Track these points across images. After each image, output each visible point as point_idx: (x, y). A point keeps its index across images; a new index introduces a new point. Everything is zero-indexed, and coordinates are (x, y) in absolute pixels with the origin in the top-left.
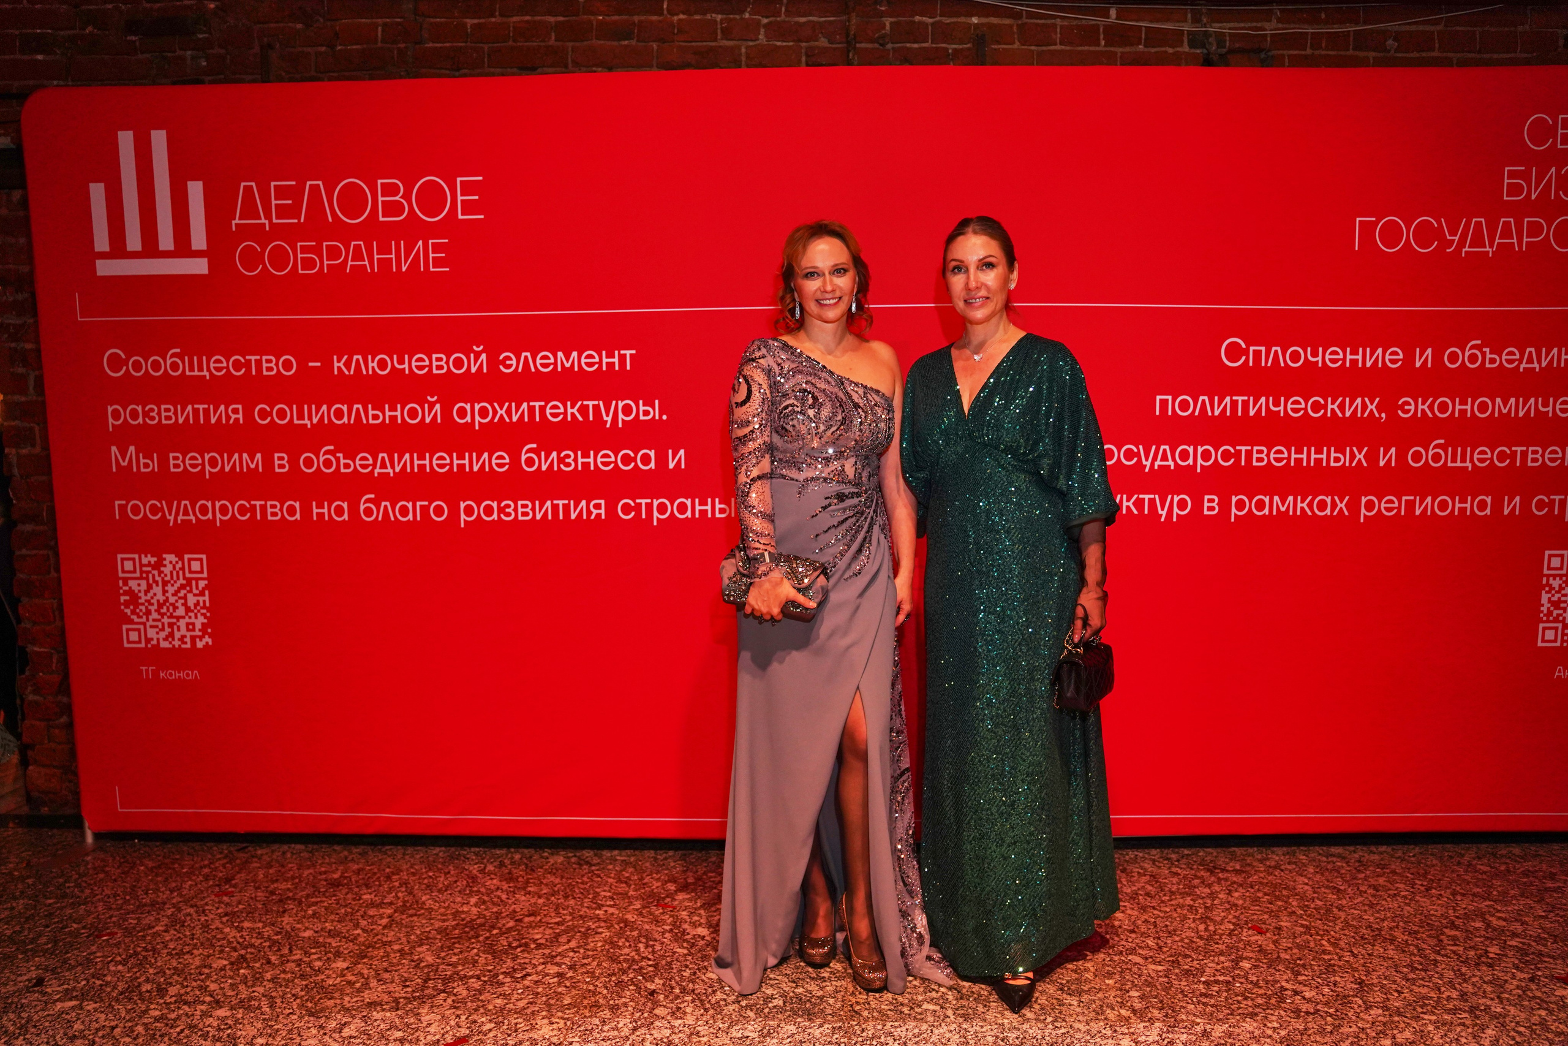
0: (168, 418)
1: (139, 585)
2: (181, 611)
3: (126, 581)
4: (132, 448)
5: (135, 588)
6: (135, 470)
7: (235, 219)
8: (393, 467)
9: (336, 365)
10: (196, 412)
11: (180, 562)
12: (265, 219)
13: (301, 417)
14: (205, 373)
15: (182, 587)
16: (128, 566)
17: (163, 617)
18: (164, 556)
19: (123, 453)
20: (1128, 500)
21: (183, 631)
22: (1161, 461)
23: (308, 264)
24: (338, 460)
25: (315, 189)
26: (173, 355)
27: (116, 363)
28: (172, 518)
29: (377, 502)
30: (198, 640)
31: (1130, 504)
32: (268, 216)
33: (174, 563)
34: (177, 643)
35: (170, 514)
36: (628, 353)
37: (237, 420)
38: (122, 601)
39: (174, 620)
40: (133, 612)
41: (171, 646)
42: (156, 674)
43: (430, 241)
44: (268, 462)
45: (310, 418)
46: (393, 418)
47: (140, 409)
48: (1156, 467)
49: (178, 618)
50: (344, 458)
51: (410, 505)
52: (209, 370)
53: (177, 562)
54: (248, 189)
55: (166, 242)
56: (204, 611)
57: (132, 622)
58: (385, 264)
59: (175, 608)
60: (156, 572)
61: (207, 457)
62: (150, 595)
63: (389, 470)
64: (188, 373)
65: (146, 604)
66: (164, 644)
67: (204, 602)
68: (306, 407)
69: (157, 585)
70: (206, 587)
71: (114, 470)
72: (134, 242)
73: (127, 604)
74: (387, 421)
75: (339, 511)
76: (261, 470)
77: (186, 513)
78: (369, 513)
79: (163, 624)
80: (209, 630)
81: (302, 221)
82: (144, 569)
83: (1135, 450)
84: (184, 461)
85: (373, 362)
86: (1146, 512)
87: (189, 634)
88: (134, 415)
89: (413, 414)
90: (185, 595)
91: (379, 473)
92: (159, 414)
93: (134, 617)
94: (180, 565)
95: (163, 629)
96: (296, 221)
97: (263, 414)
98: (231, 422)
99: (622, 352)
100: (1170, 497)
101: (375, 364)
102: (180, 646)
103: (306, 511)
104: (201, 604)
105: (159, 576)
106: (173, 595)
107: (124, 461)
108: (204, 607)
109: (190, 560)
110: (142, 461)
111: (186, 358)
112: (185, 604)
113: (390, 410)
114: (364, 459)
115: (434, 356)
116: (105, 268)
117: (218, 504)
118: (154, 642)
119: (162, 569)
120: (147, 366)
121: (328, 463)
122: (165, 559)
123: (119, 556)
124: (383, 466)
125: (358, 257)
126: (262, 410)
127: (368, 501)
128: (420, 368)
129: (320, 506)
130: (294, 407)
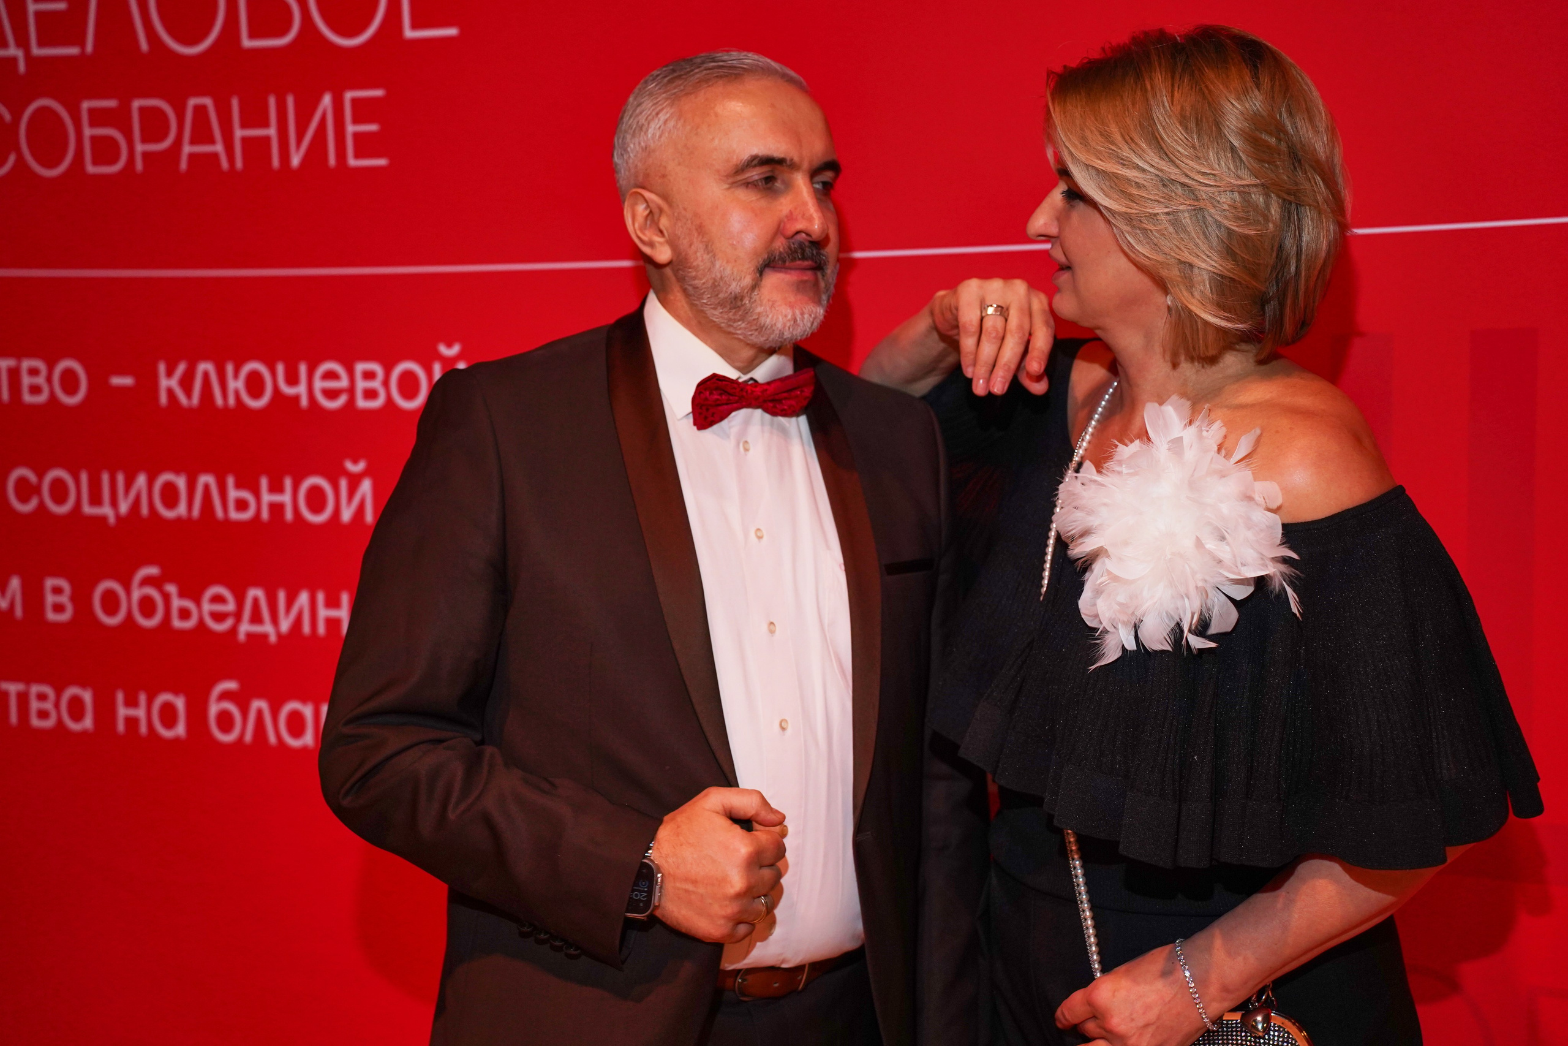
8: (275, 620)
9: (164, 383)
12: (18, 46)
13: (96, 500)
23: (105, 150)
24: (167, 598)
29: (242, 699)
32: (22, 42)
43: (349, 95)
44: (33, 596)
45: (114, 503)
46: (277, 509)
50: (181, 595)
51: (308, 711)
58: (257, 148)
63: (268, 628)
68: (105, 476)
74: (265, 516)
75: (169, 715)
76: (19, 612)
78: (225, 721)
81: (89, 48)
85: (236, 375)
89: (316, 499)
91: (250, 636)
96: (74, 51)
97: (25, 490)
101: (240, 384)
103: (105, 711)
113: (271, 491)
114: (218, 599)
115: (360, 367)
121: (147, 608)
124: (256, 618)
125: (202, 134)
126: (22, 482)
127: (225, 696)
128: (331, 394)
129: (131, 702)
130: (84, 477)
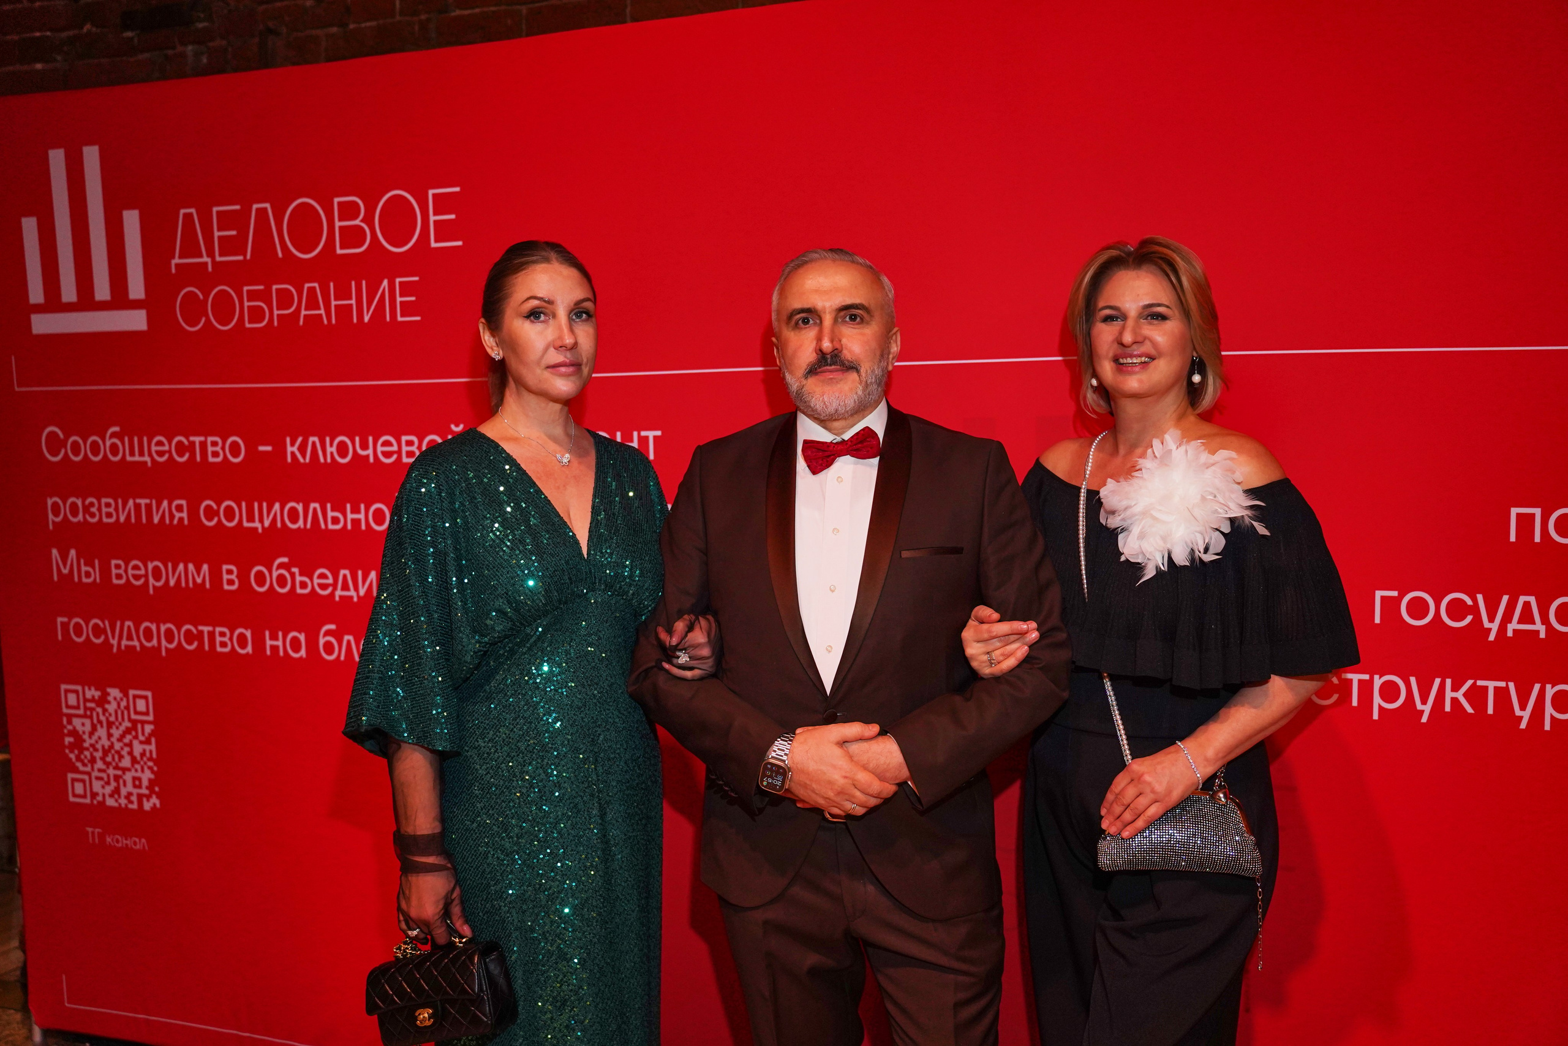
0: (109, 515)
1: (83, 725)
2: (126, 762)
3: (70, 717)
4: (73, 552)
5: (80, 728)
6: (76, 579)
7: (174, 258)
8: (356, 589)
9: (289, 449)
10: (137, 507)
11: (125, 699)
12: (208, 256)
13: (251, 519)
14: (147, 459)
15: (128, 731)
16: (72, 699)
17: (108, 768)
18: (109, 690)
19: (64, 557)
20: (1455, 689)
21: (130, 788)
22: (1519, 622)
23: (256, 314)
24: (293, 575)
25: (262, 212)
26: (113, 435)
27: (55, 445)
28: (115, 642)
29: (338, 635)
30: (145, 800)
31: (1459, 695)
32: (211, 254)
33: (118, 699)
34: (123, 802)
35: (113, 638)
36: (651, 434)
37: (181, 519)
38: (66, 743)
39: (119, 773)
40: (78, 758)
41: (116, 805)
42: (102, 837)
43: (398, 280)
44: (216, 575)
45: (261, 521)
46: (356, 523)
47: (79, 502)
48: (1510, 634)
49: (125, 770)
50: (301, 574)
52: (150, 455)
53: (122, 699)
54: (189, 216)
55: (102, 291)
56: (150, 764)
57: (77, 771)
58: (344, 312)
59: (121, 757)
60: (99, 710)
61: (150, 566)
62: (95, 737)
63: (352, 593)
64: (129, 458)
65: (91, 749)
66: (110, 802)
67: (151, 752)
68: (256, 505)
69: (102, 726)
70: (153, 733)
71: (55, 578)
72: (69, 292)
73: (72, 747)
74: (349, 527)
76: (208, 586)
77: (130, 638)
78: (329, 648)
79: (108, 776)
80: (157, 789)
81: (248, 257)
82: (89, 705)
83: (1469, 602)
84: (126, 571)
85: (331, 445)
86: (1490, 711)
87: (135, 791)
88: (74, 510)
89: (380, 517)
90: (131, 741)
91: (341, 597)
92: (100, 510)
93: (79, 765)
94: (123, 704)
95: (108, 783)
96: (241, 258)
97: (210, 513)
98: (175, 522)
99: (643, 433)
100: (1537, 687)
101: (334, 449)
102: (126, 805)
103: (259, 643)
104: (148, 754)
105: (104, 714)
106: (120, 740)
107: (65, 567)
108: (151, 759)
109: (135, 697)
110: (84, 569)
111: (126, 439)
112: (131, 753)
113: (352, 512)
114: (322, 576)
115: (404, 438)
116: (43, 324)
117: (163, 628)
118: (100, 798)
119: (107, 706)
120: (85, 448)
121: (281, 580)
122: (109, 694)
123: (63, 687)
124: (345, 587)
125: (312, 304)
126: (208, 507)
127: (328, 633)
128: (387, 455)
129: (274, 637)
130: (244, 504)
